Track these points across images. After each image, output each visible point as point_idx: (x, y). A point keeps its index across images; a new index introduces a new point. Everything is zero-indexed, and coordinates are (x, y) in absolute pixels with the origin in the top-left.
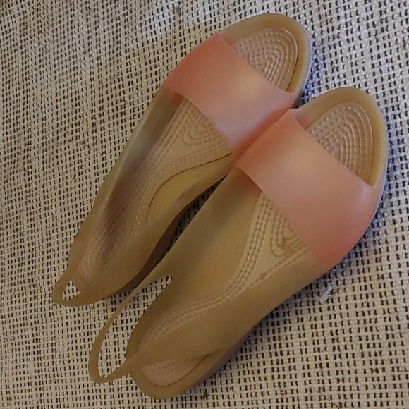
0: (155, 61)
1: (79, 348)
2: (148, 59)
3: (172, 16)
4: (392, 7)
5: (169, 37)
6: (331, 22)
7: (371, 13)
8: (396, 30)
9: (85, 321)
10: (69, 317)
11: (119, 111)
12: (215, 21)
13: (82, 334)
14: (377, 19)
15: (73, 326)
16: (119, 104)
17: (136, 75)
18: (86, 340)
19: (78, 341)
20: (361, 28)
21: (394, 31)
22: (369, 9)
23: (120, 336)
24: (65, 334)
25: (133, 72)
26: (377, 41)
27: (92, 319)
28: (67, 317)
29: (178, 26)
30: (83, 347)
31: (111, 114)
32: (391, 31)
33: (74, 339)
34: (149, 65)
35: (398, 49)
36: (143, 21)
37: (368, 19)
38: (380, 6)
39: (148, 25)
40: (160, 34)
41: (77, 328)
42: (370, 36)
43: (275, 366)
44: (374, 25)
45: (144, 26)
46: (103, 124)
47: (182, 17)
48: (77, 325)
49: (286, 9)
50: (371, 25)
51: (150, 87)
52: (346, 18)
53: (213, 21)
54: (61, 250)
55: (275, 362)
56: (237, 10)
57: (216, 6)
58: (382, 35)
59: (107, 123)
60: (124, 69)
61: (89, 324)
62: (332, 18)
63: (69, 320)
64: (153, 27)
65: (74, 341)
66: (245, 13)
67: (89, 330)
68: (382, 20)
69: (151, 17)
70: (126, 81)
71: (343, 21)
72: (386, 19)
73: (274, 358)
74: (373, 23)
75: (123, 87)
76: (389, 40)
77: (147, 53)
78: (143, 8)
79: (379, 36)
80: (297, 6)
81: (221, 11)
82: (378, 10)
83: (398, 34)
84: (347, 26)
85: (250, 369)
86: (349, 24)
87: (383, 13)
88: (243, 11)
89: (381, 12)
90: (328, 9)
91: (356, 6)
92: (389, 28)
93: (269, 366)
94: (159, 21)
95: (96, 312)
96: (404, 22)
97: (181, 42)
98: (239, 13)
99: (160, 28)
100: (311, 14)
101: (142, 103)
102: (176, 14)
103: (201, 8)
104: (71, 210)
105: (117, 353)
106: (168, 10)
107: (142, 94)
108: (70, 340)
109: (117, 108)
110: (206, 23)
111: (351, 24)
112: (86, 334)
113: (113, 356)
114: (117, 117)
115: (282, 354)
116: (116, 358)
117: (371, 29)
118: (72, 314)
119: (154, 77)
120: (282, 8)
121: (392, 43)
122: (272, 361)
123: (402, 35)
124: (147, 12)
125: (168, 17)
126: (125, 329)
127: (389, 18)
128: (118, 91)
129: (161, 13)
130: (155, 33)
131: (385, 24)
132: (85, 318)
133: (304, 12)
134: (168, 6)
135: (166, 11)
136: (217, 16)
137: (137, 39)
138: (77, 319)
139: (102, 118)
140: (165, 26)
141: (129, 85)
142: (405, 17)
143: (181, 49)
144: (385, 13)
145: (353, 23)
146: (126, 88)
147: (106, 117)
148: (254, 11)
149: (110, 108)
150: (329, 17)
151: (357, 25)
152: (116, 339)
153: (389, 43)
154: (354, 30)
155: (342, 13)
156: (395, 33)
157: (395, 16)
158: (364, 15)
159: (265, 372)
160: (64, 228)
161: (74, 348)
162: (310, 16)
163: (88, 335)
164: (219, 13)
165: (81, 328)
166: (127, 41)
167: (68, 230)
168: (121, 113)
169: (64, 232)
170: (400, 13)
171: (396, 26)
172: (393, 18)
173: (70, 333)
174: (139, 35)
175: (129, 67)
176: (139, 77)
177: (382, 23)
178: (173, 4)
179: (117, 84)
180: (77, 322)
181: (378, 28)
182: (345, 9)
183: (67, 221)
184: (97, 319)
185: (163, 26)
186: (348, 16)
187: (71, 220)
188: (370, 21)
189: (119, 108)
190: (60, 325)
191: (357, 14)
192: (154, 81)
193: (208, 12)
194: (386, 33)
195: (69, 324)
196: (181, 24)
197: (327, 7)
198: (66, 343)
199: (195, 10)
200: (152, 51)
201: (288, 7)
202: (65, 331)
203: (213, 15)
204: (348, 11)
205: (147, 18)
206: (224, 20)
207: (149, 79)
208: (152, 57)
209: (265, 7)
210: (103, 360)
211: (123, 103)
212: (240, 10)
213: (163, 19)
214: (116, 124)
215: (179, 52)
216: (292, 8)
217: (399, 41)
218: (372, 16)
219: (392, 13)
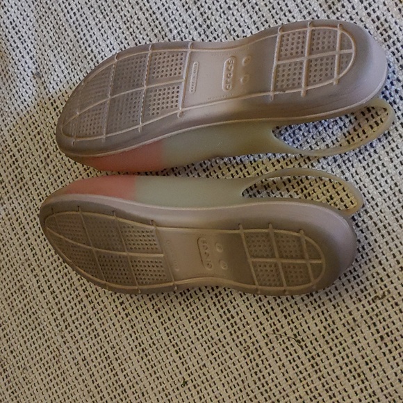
0: (34, 124)
1: (60, 395)
2: (27, 125)
3: (34, 81)
4: (209, 7)
5: (38, 100)
6: (166, 36)
7: (194, 17)
8: (219, 23)
9: (57, 370)
10: (42, 373)
11: (19, 177)
12: (72, 72)
13: (59, 382)
14: (200, 20)
15: (48, 379)
16: (16, 172)
17: (22, 142)
18: (65, 386)
19: (58, 390)
20: (191, 32)
21: (217, 24)
22: (191, 15)
23: (93, 368)
24: (44, 389)
25: (19, 140)
26: (208, 37)
27: (63, 365)
28: (40, 374)
29: (42, 88)
30: (64, 393)
31: (12, 183)
32: (215, 25)
33: (53, 390)
34: (30, 130)
35: (225, 36)
36: (11, 95)
37: (193, 23)
38: (199, 9)
39: (16, 96)
40: (30, 100)
41: (53, 379)
42: (200, 35)
43: (231, 330)
44: (200, 26)
45: (13, 99)
46: (8, 195)
47: (43, 79)
48: (51, 377)
49: (126, 39)
50: (198, 27)
51: (37, 146)
52: (176, 29)
53: (70, 72)
54: (12, 319)
55: (230, 327)
56: (87, 56)
57: (68, 60)
58: (210, 31)
59: (11, 192)
60: (10, 141)
61: (61, 370)
62: (165, 34)
63: (43, 376)
64: (21, 96)
65: (54, 392)
66: (95, 56)
67: (64, 376)
68: (204, 19)
69: (17, 89)
70: (15, 150)
71: (175, 32)
72: (208, 17)
73: (228, 323)
74: (199, 24)
75: (14, 156)
76: (217, 33)
77: (24, 120)
78: (7, 85)
79: (207, 33)
80: (134, 35)
81: (74, 62)
82: (199, 13)
83: (221, 25)
84: (180, 35)
85: (212, 342)
86: (180, 32)
87: (203, 13)
88: (92, 55)
89: (201, 13)
90: (160, 27)
91: (181, 16)
92: (213, 24)
93: (226, 333)
94: (24, 90)
95: (64, 358)
96: (222, 15)
97: (50, 100)
98: (90, 57)
99: (27, 95)
100: (148, 36)
101: (36, 163)
102: (38, 79)
103: (56, 66)
104: (8, 280)
105: (96, 384)
106: (29, 78)
107: (33, 155)
108: (50, 392)
109: (16, 175)
110: (65, 76)
111: (182, 32)
112: (62, 381)
113: (93, 388)
114: (19, 183)
115: (233, 317)
116: (96, 388)
117: (199, 29)
118: (44, 369)
119: (38, 137)
120: (123, 41)
121: (220, 35)
122: (227, 327)
123: (225, 25)
124: (12, 86)
125: (32, 84)
126: (94, 360)
127: (210, 16)
128: (11, 162)
129: (24, 82)
130: (25, 101)
131: (208, 22)
132: (56, 367)
133: (141, 36)
134: (27, 75)
135: (28, 79)
136: (72, 67)
137: (11, 112)
138: (49, 371)
139: (6, 189)
140: (31, 92)
141: (19, 152)
142: (222, 11)
143: (52, 105)
144: (205, 13)
145: (184, 30)
146: (18, 156)
147: (9, 187)
148: (101, 51)
149: (10, 178)
150: (163, 33)
151: (187, 31)
152: (91, 373)
153: (218, 35)
154: (187, 36)
155: (172, 26)
156: (219, 26)
157: (214, 13)
158: (189, 21)
159: (225, 338)
160: (8, 298)
161: (57, 398)
162: (148, 38)
163: (64, 380)
164: (73, 64)
165: (56, 378)
166: (4, 117)
167: (12, 298)
168: (21, 178)
169: (9, 301)
170: (216, 9)
171: (217, 20)
172: (213, 15)
173: (47, 387)
174: (12, 108)
175: (13, 137)
176: (25, 143)
177: (206, 22)
178: (32, 72)
179: (8, 156)
180: (51, 374)
181: (205, 26)
182: (173, 22)
183: (8, 290)
184: (67, 363)
185: (30, 92)
186: (177, 26)
187: (11, 288)
188: (196, 24)
189: (18, 175)
190: (36, 384)
191: (184, 22)
192: (39, 140)
193: (63, 67)
194: (212, 28)
195: (44, 379)
196: (45, 85)
197: (158, 25)
198: (47, 397)
199: (52, 69)
200: (28, 117)
201: (127, 37)
202: (42, 387)
203: (68, 67)
204: (176, 23)
205: (14, 91)
206: (79, 68)
207: (35, 140)
208: (30, 122)
209: (109, 45)
210: (86, 396)
211: (19, 169)
212: (89, 55)
213: (28, 87)
214: (20, 190)
215: (51, 108)
216: (131, 38)
217: (224, 31)
218: (196, 19)
219: (210, 12)
